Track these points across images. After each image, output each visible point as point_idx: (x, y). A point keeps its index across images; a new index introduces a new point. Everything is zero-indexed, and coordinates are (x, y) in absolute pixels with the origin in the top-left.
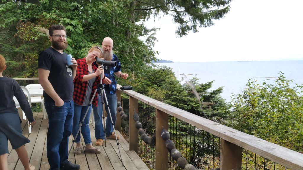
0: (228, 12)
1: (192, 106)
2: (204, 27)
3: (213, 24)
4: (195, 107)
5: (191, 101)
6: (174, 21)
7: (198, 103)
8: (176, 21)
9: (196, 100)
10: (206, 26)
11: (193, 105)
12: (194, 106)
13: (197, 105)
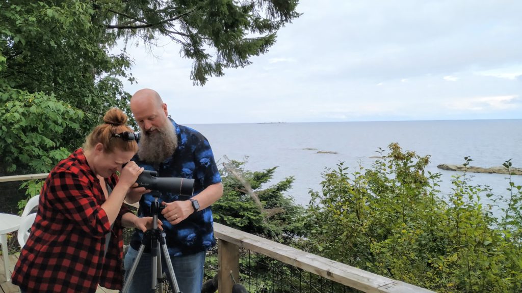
0: (273, 43)
1: (249, 218)
2: (233, 67)
3: (248, 64)
4: (255, 220)
5: (245, 209)
6: (183, 53)
7: (259, 211)
8: (188, 53)
9: (253, 206)
10: (237, 66)
11: (252, 217)
12: (254, 218)
13: (257, 217)
